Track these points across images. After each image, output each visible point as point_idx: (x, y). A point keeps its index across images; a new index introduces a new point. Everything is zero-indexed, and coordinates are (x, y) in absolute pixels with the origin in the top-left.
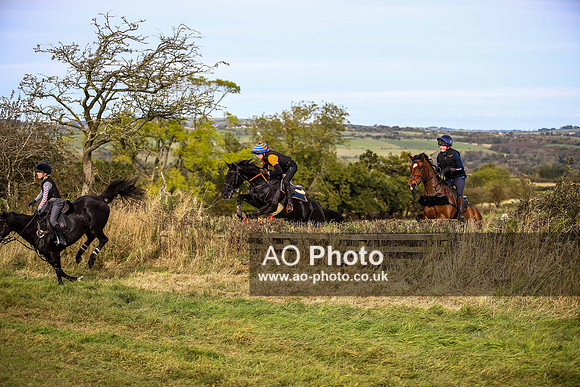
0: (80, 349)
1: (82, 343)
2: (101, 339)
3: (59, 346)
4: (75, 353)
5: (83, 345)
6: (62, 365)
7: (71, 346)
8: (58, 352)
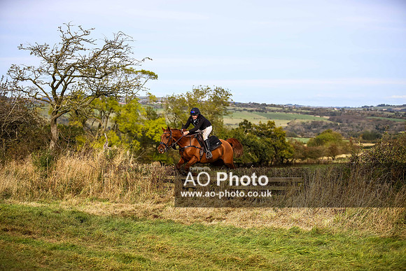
0: (50, 254)
1: (52, 250)
2: (65, 247)
3: (35, 252)
4: (46, 257)
5: (53, 252)
6: (38, 265)
7: (44, 252)
8: (35, 256)
